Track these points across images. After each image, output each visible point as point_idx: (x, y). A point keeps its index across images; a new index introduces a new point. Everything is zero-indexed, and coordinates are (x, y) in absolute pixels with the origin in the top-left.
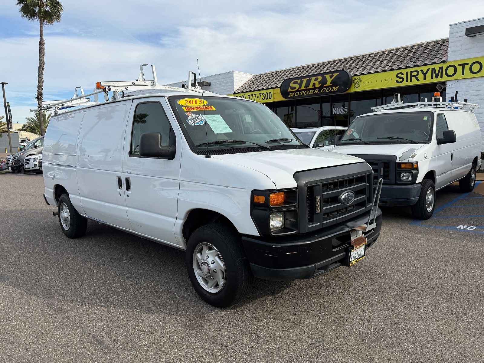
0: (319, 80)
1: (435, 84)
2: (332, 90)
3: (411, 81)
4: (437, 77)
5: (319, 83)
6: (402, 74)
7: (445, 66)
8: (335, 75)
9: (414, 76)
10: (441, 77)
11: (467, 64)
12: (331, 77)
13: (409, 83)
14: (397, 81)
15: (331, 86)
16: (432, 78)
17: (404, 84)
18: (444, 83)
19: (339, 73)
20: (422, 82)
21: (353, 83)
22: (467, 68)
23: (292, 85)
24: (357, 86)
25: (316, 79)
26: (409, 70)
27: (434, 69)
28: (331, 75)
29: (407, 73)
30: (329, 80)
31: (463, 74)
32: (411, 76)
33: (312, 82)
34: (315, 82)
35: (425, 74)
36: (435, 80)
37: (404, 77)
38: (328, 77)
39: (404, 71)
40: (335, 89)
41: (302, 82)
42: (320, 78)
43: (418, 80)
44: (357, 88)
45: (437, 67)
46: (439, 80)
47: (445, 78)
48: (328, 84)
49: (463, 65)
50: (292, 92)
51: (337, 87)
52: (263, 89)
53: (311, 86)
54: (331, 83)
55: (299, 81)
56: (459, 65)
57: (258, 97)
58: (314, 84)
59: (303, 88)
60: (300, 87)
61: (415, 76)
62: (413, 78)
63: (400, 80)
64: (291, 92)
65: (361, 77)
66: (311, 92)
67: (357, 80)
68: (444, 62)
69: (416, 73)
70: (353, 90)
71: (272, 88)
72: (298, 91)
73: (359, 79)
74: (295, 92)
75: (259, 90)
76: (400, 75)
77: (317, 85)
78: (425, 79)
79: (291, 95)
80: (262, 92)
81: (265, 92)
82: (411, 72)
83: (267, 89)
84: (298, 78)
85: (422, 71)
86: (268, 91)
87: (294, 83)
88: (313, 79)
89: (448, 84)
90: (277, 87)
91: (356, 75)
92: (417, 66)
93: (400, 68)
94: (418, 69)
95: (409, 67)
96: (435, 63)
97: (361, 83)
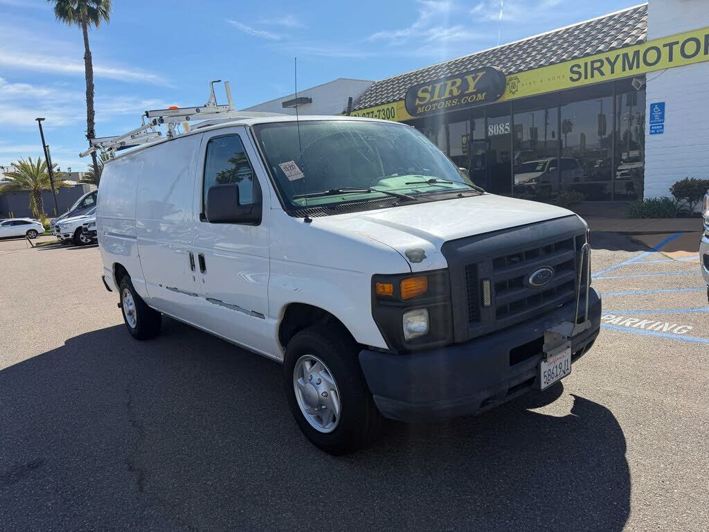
0: (457, 85)
1: (629, 79)
2: (476, 99)
3: (592, 76)
4: (631, 68)
6: (579, 66)
7: (642, 49)
9: (595, 69)
10: (638, 67)
11: (677, 43)
12: (474, 78)
13: (590, 81)
14: (571, 79)
15: (476, 93)
16: (624, 70)
17: (583, 82)
18: (643, 77)
19: (485, 72)
20: (608, 77)
21: (508, 88)
22: (676, 49)
23: (420, 94)
24: (513, 90)
26: (589, 60)
27: (626, 56)
28: (474, 75)
29: (586, 64)
30: (472, 84)
31: (671, 60)
32: (593, 69)
33: (448, 88)
34: (452, 88)
35: (612, 65)
36: (628, 73)
37: (582, 70)
38: (469, 78)
39: (581, 62)
40: (481, 97)
42: (459, 81)
43: (602, 74)
44: (514, 93)
45: (630, 52)
46: (635, 72)
47: (643, 69)
49: (671, 45)
50: (421, 106)
51: (484, 94)
52: (383, 103)
53: (447, 95)
54: (474, 89)
55: (430, 88)
56: (665, 46)
57: (376, 116)
58: (451, 91)
59: (436, 98)
60: (432, 97)
61: (598, 69)
62: (596, 72)
63: (575, 76)
64: (419, 105)
65: (519, 75)
66: (448, 104)
67: (513, 81)
68: (641, 42)
69: (598, 64)
70: (508, 96)
71: (395, 101)
72: (429, 103)
73: (516, 78)
74: (425, 105)
75: (377, 105)
76: (575, 69)
77: (456, 93)
78: (612, 72)
79: (420, 110)
80: (381, 108)
81: (385, 107)
82: (593, 63)
83: (389, 102)
85: (608, 59)
86: (389, 106)
87: (422, 92)
88: (450, 83)
89: (648, 77)
90: (401, 99)
91: (511, 73)
92: (600, 52)
93: (576, 58)
94: (602, 56)
95: (588, 55)
96: (627, 45)
97: (520, 85)
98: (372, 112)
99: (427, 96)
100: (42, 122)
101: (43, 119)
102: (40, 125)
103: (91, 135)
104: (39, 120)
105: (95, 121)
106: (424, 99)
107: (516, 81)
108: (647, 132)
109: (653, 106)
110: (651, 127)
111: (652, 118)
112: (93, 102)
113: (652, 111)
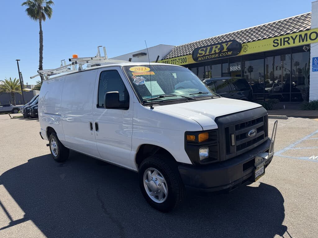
0: (218, 48)
1: (302, 46)
2: (227, 54)
3: (284, 45)
5: (219, 49)
6: (278, 40)
7: (309, 33)
8: (229, 43)
9: (286, 41)
10: (307, 41)
12: (227, 45)
13: (283, 47)
14: (274, 46)
15: (227, 52)
16: (300, 42)
17: (279, 47)
18: (309, 45)
19: (232, 42)
20: (292, 45)
21: (242, 49)
23: (200, 52)
24: (245, 51)
25: (216, 47)
26: (282, 37)
27: (300, 36)
28: (226, 43)
29: (281, 39)
32: (284, 41)
33: (214, 49)
34: (216, 49)
35: (294, 40)
36: (302, 43)
37: (279, 42)
40: (230, 53)
41: (206, 49)
42: (219, 46)
43: (289, 44)
44: (245, 52)
45: (303, 34)
46: (305, 43)
47: (309, 41)
48: (225, 50)
51: (231, 52)
52: (181, 56)
53: (213, 52)
54: (227, 49)
55: (205, 49)
57: (177, 61)
58: (215, 51)
60: (205, 53)
62: (286, 43)
63: (276, 45)
64: (199, 57)
65: (248, 44)
66: (213, 56)
67: (245, 46)
68: (308, 30)
70: (242, 53)
71: (187, 55)
72: (204, 56)
73: (247, 45)
74: (202, 56)
75: (178, 56)
76: (276, 41)
77: (217, 51)
78: (294, 43)
79: (200, 59)
80: (180, 58)
81: (182, 57)
82: (284, 39)
83: (184, 55)
84: (204, 47)
85: (292, 37)
86: (184, 57)
87: (201, 51)
88: (214, 47)
89: (311, 45)
90: (190, 54)
91: (244, 43)
92: (288, 34)
93: (276, 36)
94: (289, 36)
95: (282, 35)
96: (301, 31)
97: (248, 48)
98: (176, 60)
99: (203, 53)
100: (18, 61)
101: (19, 60)
102: (18, 63)
103: (41, 68)
104: (17, 60)
105: (43, 62)
106: (202, 54)
107: (246, 46)
108: (311, 70)
109: (314, 59)
110: (313, 68)
111: (313, 64)
112: (42, 53)
113: (313, 61)
